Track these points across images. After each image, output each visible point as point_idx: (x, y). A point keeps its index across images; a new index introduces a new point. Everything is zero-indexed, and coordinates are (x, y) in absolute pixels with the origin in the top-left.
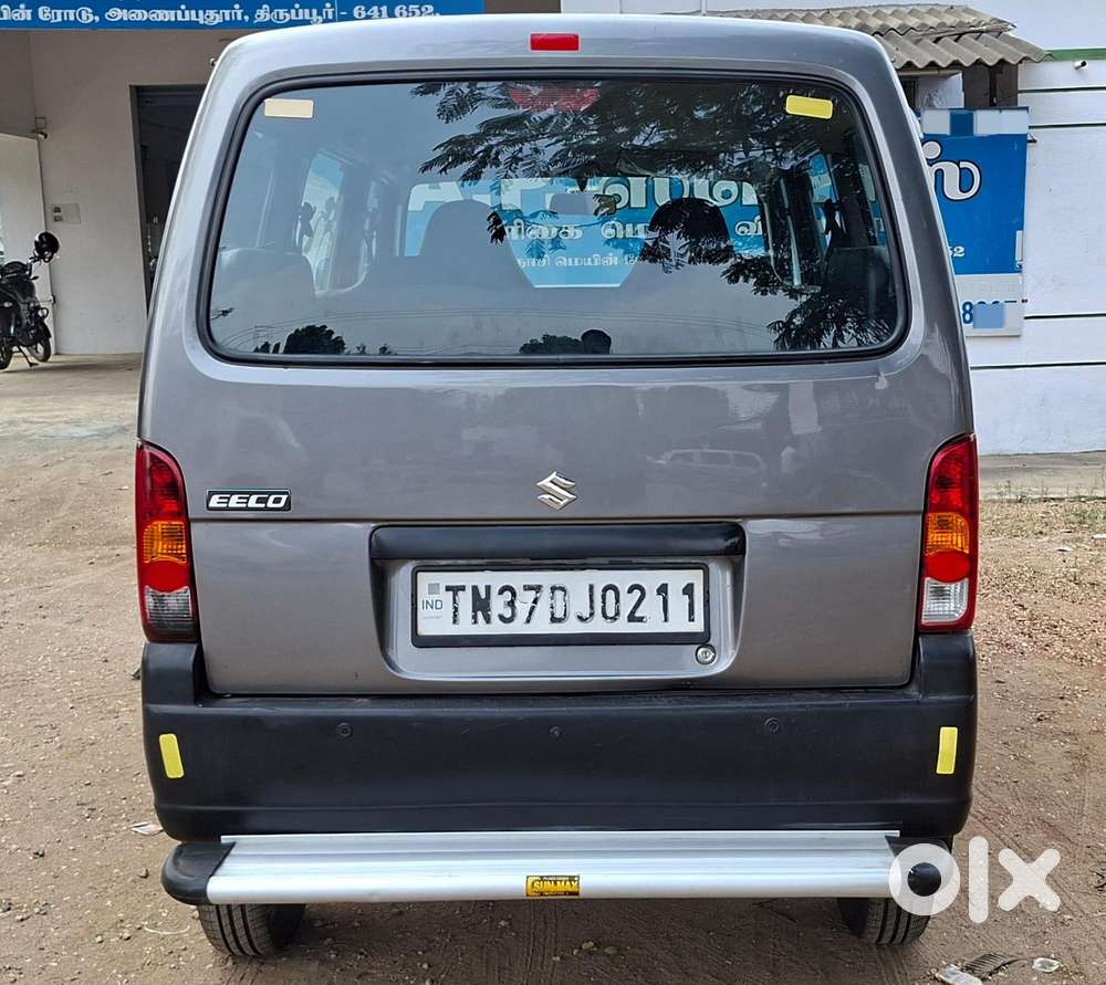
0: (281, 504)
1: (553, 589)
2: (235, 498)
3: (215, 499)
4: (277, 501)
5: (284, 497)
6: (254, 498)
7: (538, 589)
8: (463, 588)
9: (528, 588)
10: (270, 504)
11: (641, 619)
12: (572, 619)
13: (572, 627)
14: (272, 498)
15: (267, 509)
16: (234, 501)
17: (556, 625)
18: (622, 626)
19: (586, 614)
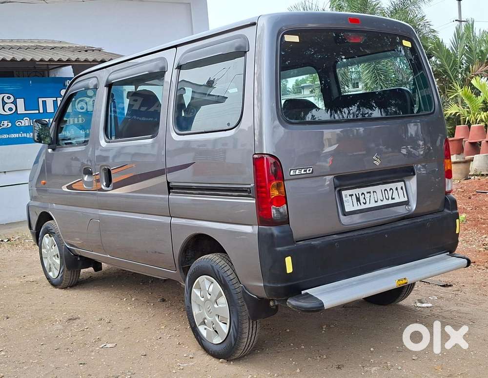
0: (311, 172)
1: (373, 192)
2: (297, 171)
3: (292, 171)
4: (309, 170)
5: (311, 169)
6: (303, 170)
7: (370, 192)
8: (353, 195)
9: (368, 193)
10: (308, 172)
11: (394, 199)
12: (379, 201)
13: (380, 204)
14: (308, 169)
15: (307, 173)
16: (297, 172)
17: (376, 203)
18: (391, 202)
19: (382, 199)
